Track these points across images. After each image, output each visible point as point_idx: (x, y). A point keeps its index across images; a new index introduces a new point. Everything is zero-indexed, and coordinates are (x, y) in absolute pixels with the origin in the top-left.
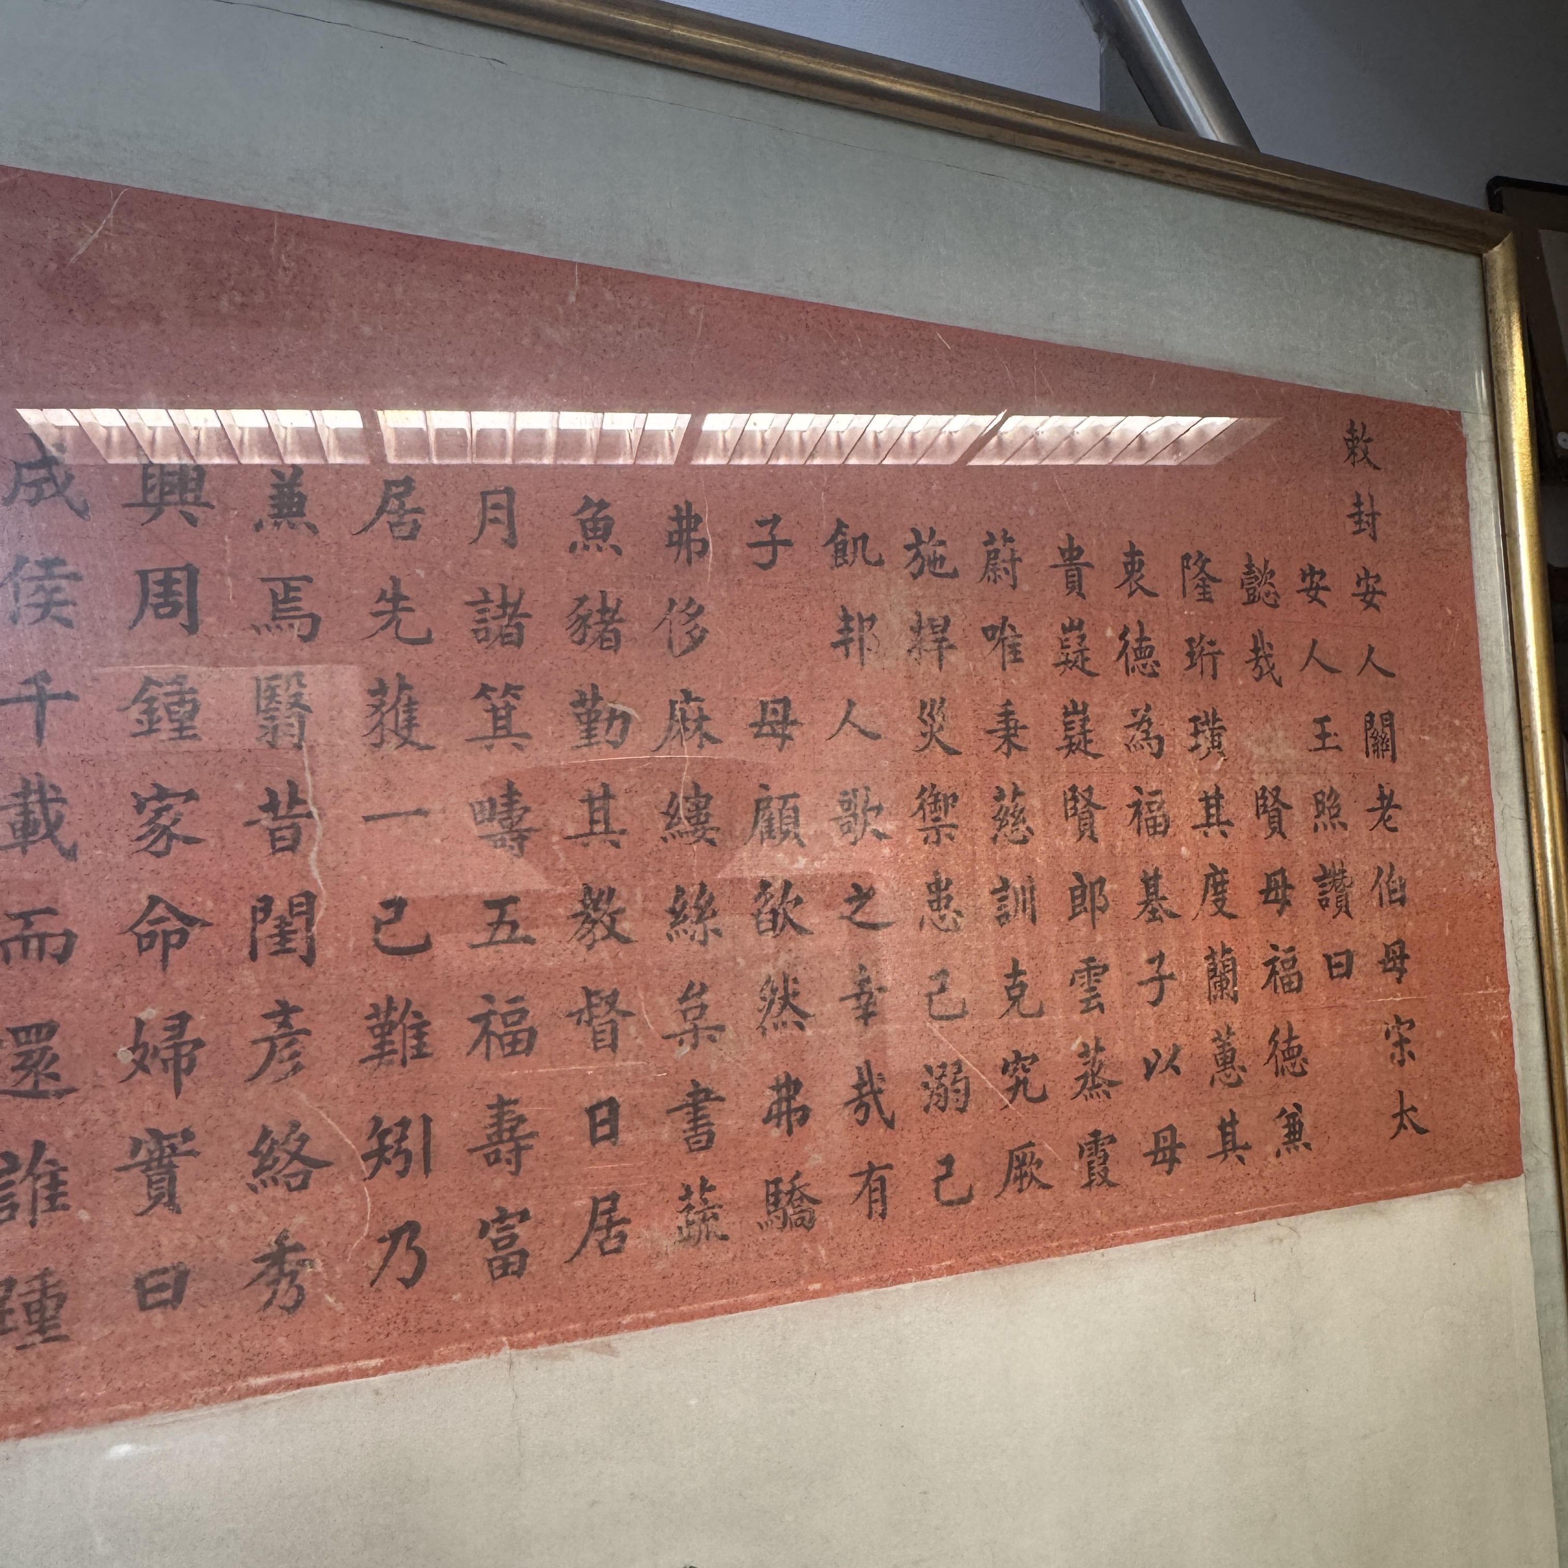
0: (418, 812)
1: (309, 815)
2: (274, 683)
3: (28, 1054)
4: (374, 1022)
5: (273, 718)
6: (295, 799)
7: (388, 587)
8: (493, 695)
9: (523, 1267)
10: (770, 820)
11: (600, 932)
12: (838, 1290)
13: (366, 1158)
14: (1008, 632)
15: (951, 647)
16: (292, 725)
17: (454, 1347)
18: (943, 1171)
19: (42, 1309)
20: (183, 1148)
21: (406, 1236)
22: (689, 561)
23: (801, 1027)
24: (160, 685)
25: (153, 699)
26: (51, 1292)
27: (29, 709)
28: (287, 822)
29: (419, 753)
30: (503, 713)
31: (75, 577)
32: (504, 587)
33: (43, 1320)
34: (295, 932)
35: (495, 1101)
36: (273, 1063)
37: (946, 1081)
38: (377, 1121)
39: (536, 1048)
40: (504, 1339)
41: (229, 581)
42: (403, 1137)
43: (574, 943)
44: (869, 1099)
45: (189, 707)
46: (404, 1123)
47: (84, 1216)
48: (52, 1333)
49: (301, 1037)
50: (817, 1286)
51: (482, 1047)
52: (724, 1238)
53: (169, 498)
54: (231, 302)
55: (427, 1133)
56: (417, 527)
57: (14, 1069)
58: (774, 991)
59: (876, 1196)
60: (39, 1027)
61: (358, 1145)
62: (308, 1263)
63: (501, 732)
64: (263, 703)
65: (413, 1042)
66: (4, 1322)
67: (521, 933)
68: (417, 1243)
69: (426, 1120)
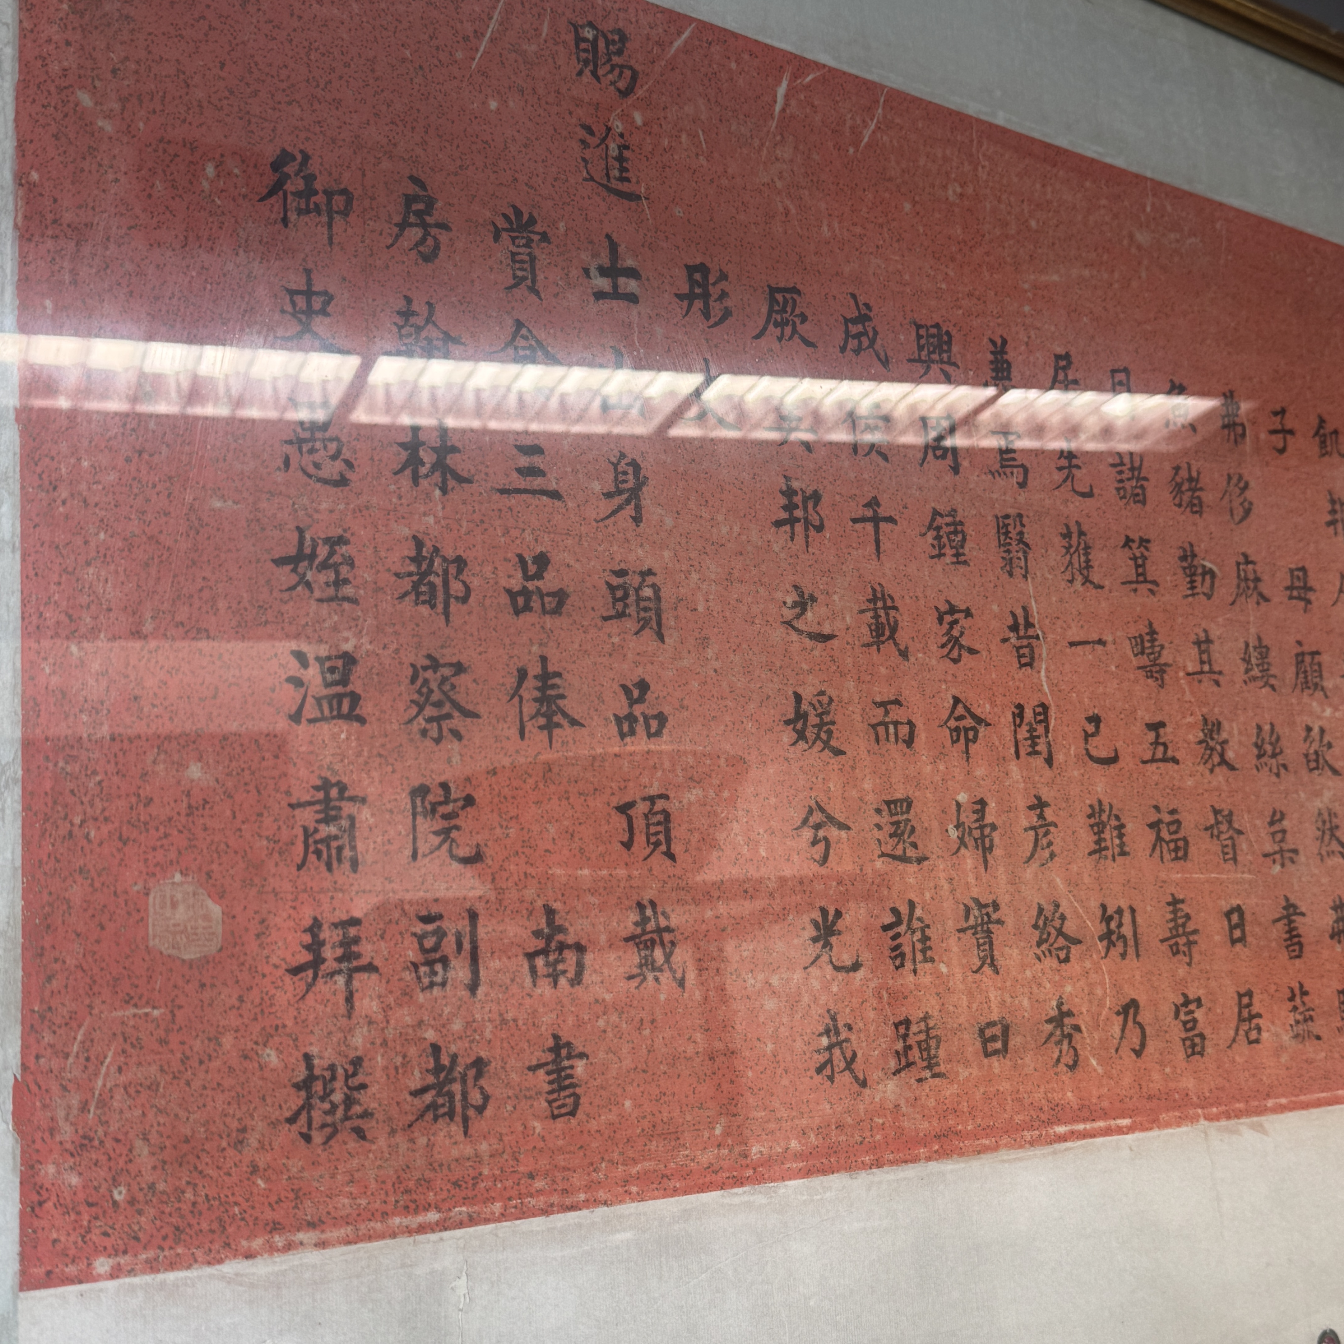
0: (1101, 642)
1: (1037, 637)
2: (1007, 521)
3: (897, 823)
4: (1092, 821)
6: (1029, 624)
7: (1064, 446)
8: (1135, 546)
9: (1203, 1048)
10: (1305, 672)
11: (1216, 759)
13: (1101, 939)
16: (1019, 558)
17: (1171, 1114)
19: (928, 1049)
20: (994, 917)
22: (1236, 442)
23: (1343, 857)
24: (941, 515)
25: (938, 528)
26: (932, 1033)
27: (870, 527)
28: (1025, 642)
29: (1094, 591)
30: (1140, 562)
31: (885, 418)
32: (1131, 454)
33: (930, 1058)
34: (1038, 737)
35: (1170, 899)
36: (1039, 849)
38: (1104, 907)
39: (1190, 855)
40: (1200, 1111)
41: (974, 431)
42: (1120, 925)
43: (1202, 766)
45: (960, 537)
46: (1120, 911)
47: (944, 968)
48: (936, 1070)
49: (1052, 829)
51: (1158, 852)
52: (1318, 1038)
53: (933, 356)
54: (954, 191)
55: (1134, 921)
57: (891, 836)
58: (1324, 822)
60: (901, 801)
61: (1095, 928)
62: (1077, 1028)
63: (1141, 579)
64: (1002, 538)
65: (1117, 841)
66: (906, 1056)
67: (1170, 753)
68: (1139, 1019)
69: (1133, 911)
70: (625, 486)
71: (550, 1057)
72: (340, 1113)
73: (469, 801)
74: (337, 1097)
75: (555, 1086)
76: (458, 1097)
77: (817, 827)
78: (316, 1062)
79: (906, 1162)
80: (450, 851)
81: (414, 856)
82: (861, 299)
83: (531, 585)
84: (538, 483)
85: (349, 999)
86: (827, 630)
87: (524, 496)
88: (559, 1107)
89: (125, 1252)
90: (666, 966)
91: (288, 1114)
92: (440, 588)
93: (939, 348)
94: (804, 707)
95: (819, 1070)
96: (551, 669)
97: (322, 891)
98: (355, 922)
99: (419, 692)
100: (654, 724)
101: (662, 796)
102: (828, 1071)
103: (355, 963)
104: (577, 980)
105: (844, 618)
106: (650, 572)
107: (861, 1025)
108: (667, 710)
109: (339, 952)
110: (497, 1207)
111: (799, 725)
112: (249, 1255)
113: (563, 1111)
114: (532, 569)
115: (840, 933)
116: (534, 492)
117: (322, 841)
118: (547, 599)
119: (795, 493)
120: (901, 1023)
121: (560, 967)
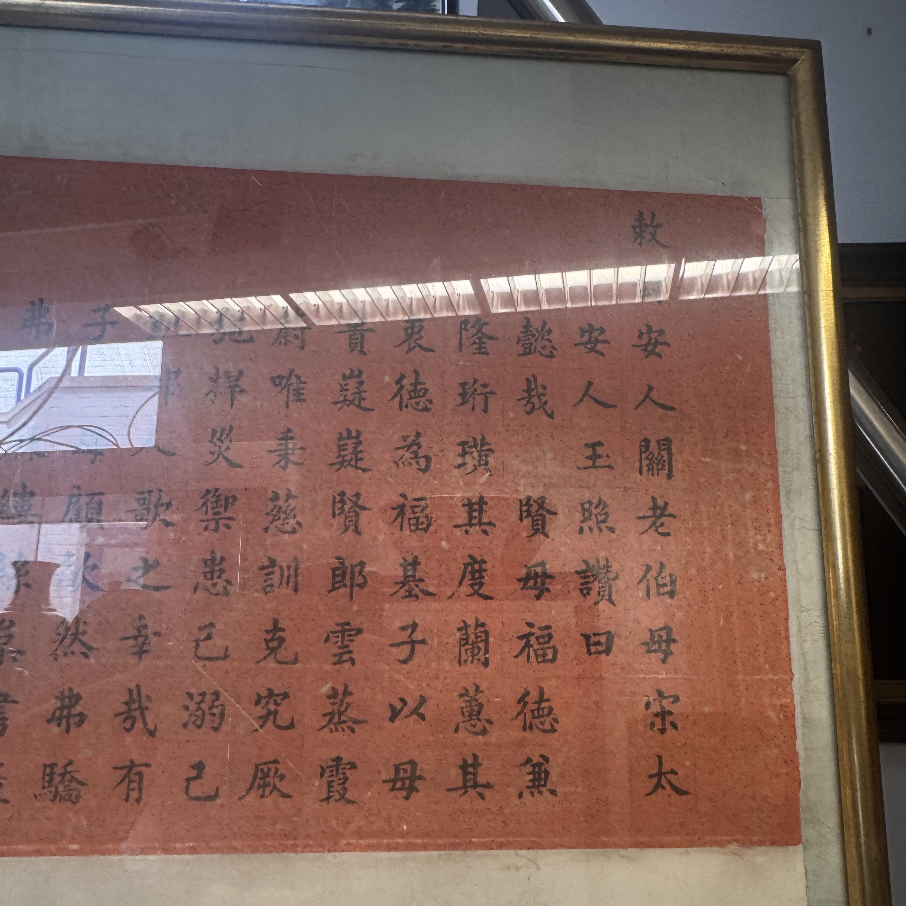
10: (79, 510)
12: (94, 852)
14: (294, 380)
15: (242, 391)
18: (194, 773)
23: (86, 656)
37: (204, 706)
44: (137, 714)
50: (75, 847)
52: (6, 801)
58: (67, 629)
59: (135, 785)
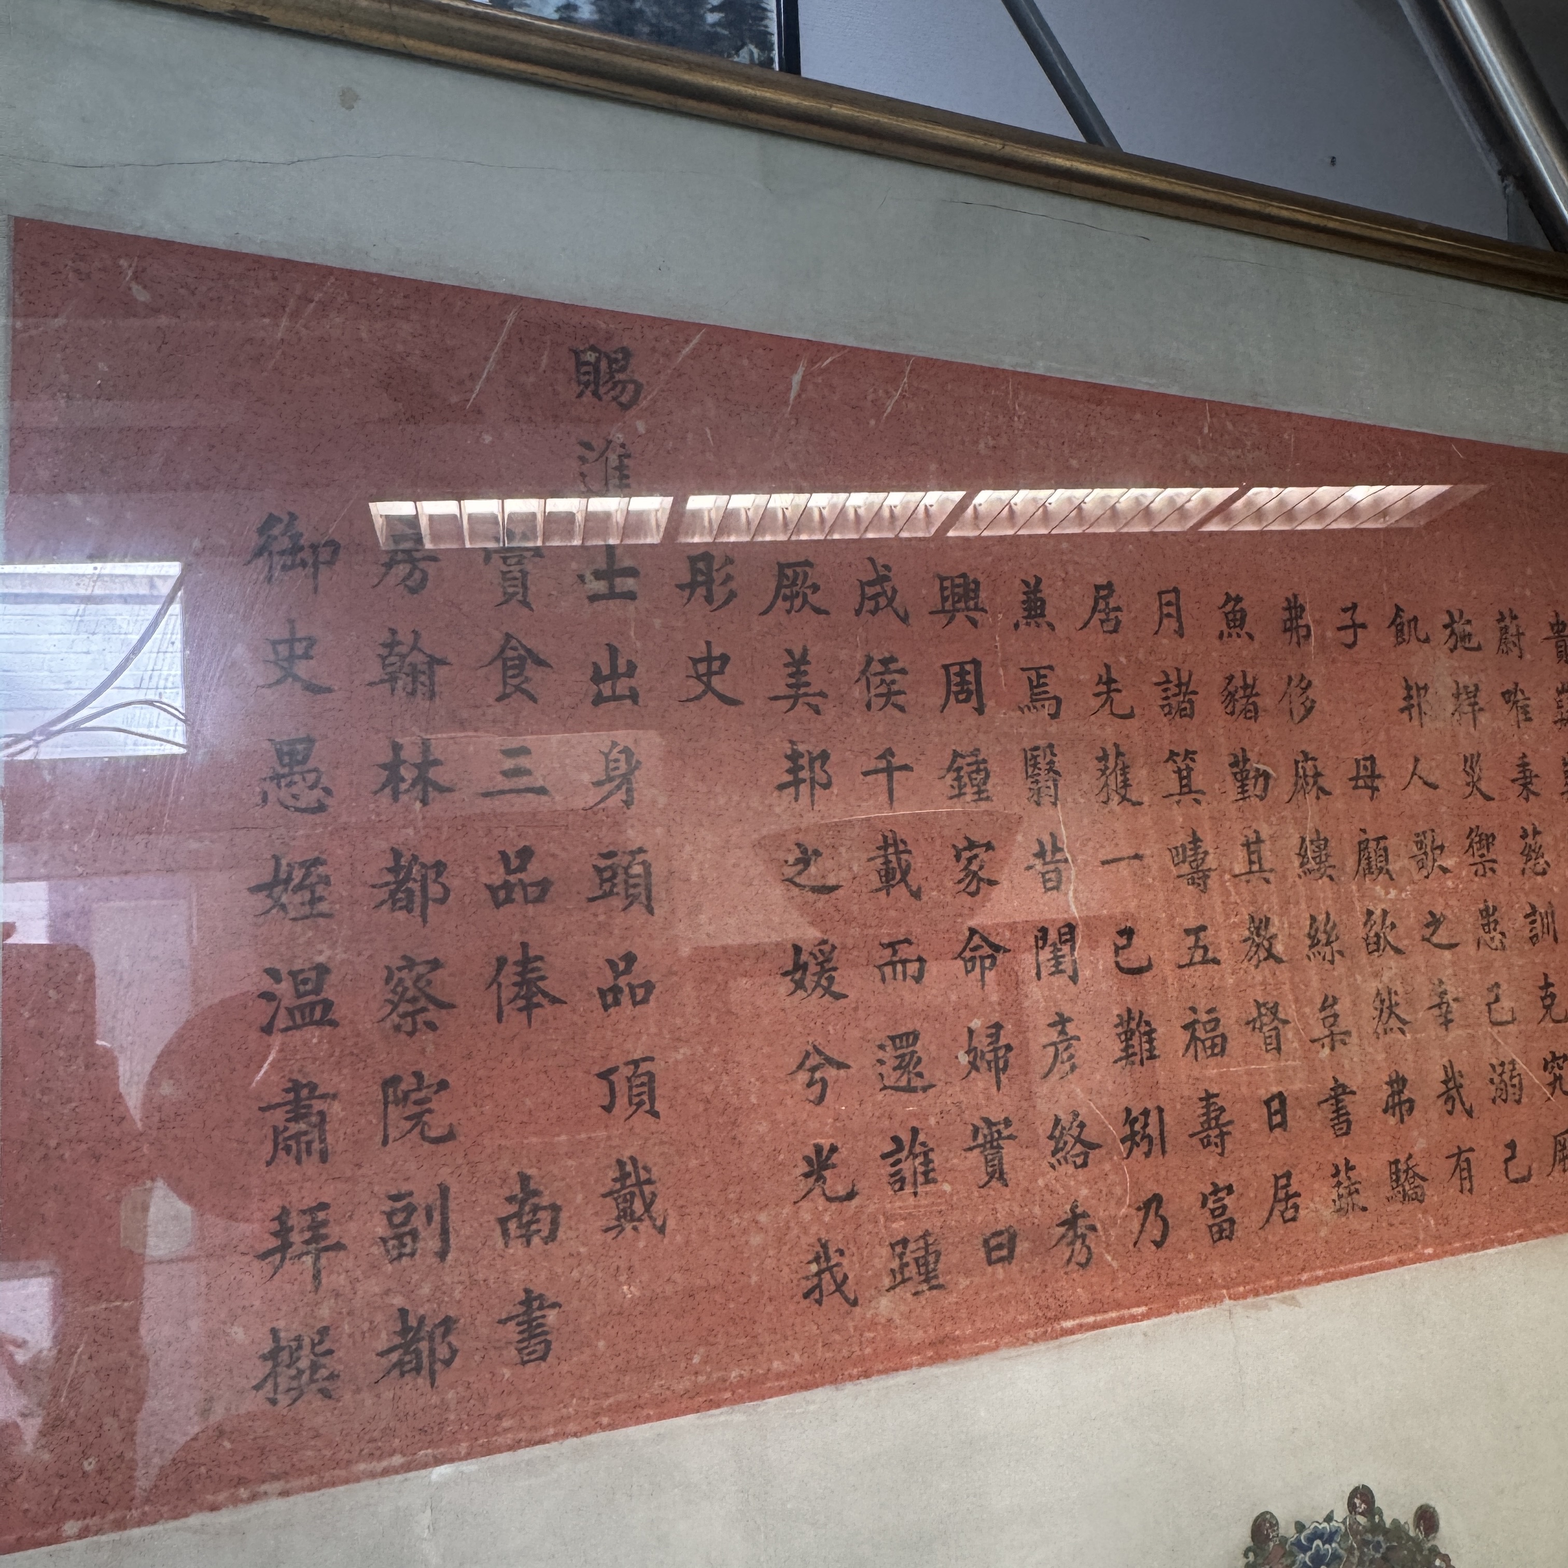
0: (1137, 857)
1: (1066, 861)
2: (1036, 753)
3: (902, 1056)
4: (1120, 1029)
5: (1037, 782)
6: (1056, 849)
7: (1103, 672)
8: (1178, 759)
9: (1232, 1232)
10: (1369, 858)
11: (1262, 954)
12: (1446, 1254)
13: (1123, 1141)
14: (1520, 696)
15: (1481, 710)
16: (1048, 787)
17: (1192, 1297)
18: (1508, 1153)
19: (926, 1264)
20: (1005, 1133)
21: (1154, 1205)
22: (1299, 644)
23: (1403, 1032)
24: (963, 757)
25: (959, 769)
26: (932, 1249)
27: (882, 777)
28: (1052, 867)
29: (1132, 808)
30: (1185, 773)
31: (903, 671)
32: (1178, 670)
33: (928, 1272)
34: (1063, 956)
35: (1204, 1095)
36: (1058, 1064)
37: (1506, 1077)
38: (1128, 1111)
39: (1228, 1050)
40: (1225, 1292)
41: (1001, 672)
42: (1146, 1125)
43: (1246, 963)
44: (1454, 1092)
45: (983, 775)
46: (1146, 1113)
47: (947, 1187)
48: (934, 1282)
49: (1074, 1042)
50: (1430, 1251)
51: (1192, 1050)
52: (1364, 1209)
53: (958, 606)
54: (986, 445)
55: (1161, 1121)
56: (1118, 622)
57: (895, 1069)
58: (1382, 1001)
59: (1465, 1174)
60: (907, 1035)
61: (1116, 1131)
62: (1093, 1228)
63: (1185, 790)
64: (1030, 770)
65: (1147, 1046)
66: (902, 1273)
67: (1210, 955)
68: (1161, 1212)
69: (1160, 1110)
70: (617, 773)
71: (521, 1309)
72: (305, 1378)
73: (443, 1085)
74: (304, 1364)
75: (526, 1335)
76: (425, 1354)
77: (813, 1070)
78: (282, 1335)
79: (897, 1370)
80: (422, 1132)
81: (385, 1142)
82: (880, 561)
83: (512, 879)
84: (523, 782)
85: (317, 1276)
86: (831, 881)
87: (508, 796)
88: (529, 1354)
89: (93, 1515)
90: (646, 1216)
91: (254, 1383)
92: (418, 893)
93: (965, 597)
94: (804, 957)
95: (806, 1296)
96: (532, 953)
97: (292, 1182)
98: (323, 1206)
99: (394, 991)
100: (640, 993)
101: (645, 1059)
102: (816, 1295)
103: (323, 1244)
104: (552, 1237)
105: (850, 869)
106: (641, 850)
107: (854, 1250)
108: (654, 978)
109: (307, 1235)
110: (463, 1447)
111: (798, 976)
112: (214, 1508)
113: (533, 1357)
114: (515, 863)
115: (834, 1166)
116: (518, 791)
117: (290, 1138)
118: (529, 889)
119: (802, 756)
120: (898, 1243)
121: (534, 1227)
